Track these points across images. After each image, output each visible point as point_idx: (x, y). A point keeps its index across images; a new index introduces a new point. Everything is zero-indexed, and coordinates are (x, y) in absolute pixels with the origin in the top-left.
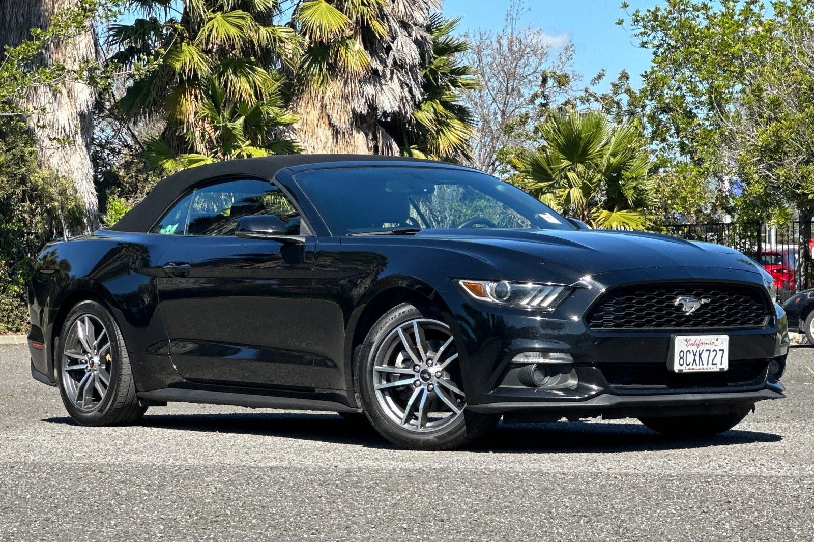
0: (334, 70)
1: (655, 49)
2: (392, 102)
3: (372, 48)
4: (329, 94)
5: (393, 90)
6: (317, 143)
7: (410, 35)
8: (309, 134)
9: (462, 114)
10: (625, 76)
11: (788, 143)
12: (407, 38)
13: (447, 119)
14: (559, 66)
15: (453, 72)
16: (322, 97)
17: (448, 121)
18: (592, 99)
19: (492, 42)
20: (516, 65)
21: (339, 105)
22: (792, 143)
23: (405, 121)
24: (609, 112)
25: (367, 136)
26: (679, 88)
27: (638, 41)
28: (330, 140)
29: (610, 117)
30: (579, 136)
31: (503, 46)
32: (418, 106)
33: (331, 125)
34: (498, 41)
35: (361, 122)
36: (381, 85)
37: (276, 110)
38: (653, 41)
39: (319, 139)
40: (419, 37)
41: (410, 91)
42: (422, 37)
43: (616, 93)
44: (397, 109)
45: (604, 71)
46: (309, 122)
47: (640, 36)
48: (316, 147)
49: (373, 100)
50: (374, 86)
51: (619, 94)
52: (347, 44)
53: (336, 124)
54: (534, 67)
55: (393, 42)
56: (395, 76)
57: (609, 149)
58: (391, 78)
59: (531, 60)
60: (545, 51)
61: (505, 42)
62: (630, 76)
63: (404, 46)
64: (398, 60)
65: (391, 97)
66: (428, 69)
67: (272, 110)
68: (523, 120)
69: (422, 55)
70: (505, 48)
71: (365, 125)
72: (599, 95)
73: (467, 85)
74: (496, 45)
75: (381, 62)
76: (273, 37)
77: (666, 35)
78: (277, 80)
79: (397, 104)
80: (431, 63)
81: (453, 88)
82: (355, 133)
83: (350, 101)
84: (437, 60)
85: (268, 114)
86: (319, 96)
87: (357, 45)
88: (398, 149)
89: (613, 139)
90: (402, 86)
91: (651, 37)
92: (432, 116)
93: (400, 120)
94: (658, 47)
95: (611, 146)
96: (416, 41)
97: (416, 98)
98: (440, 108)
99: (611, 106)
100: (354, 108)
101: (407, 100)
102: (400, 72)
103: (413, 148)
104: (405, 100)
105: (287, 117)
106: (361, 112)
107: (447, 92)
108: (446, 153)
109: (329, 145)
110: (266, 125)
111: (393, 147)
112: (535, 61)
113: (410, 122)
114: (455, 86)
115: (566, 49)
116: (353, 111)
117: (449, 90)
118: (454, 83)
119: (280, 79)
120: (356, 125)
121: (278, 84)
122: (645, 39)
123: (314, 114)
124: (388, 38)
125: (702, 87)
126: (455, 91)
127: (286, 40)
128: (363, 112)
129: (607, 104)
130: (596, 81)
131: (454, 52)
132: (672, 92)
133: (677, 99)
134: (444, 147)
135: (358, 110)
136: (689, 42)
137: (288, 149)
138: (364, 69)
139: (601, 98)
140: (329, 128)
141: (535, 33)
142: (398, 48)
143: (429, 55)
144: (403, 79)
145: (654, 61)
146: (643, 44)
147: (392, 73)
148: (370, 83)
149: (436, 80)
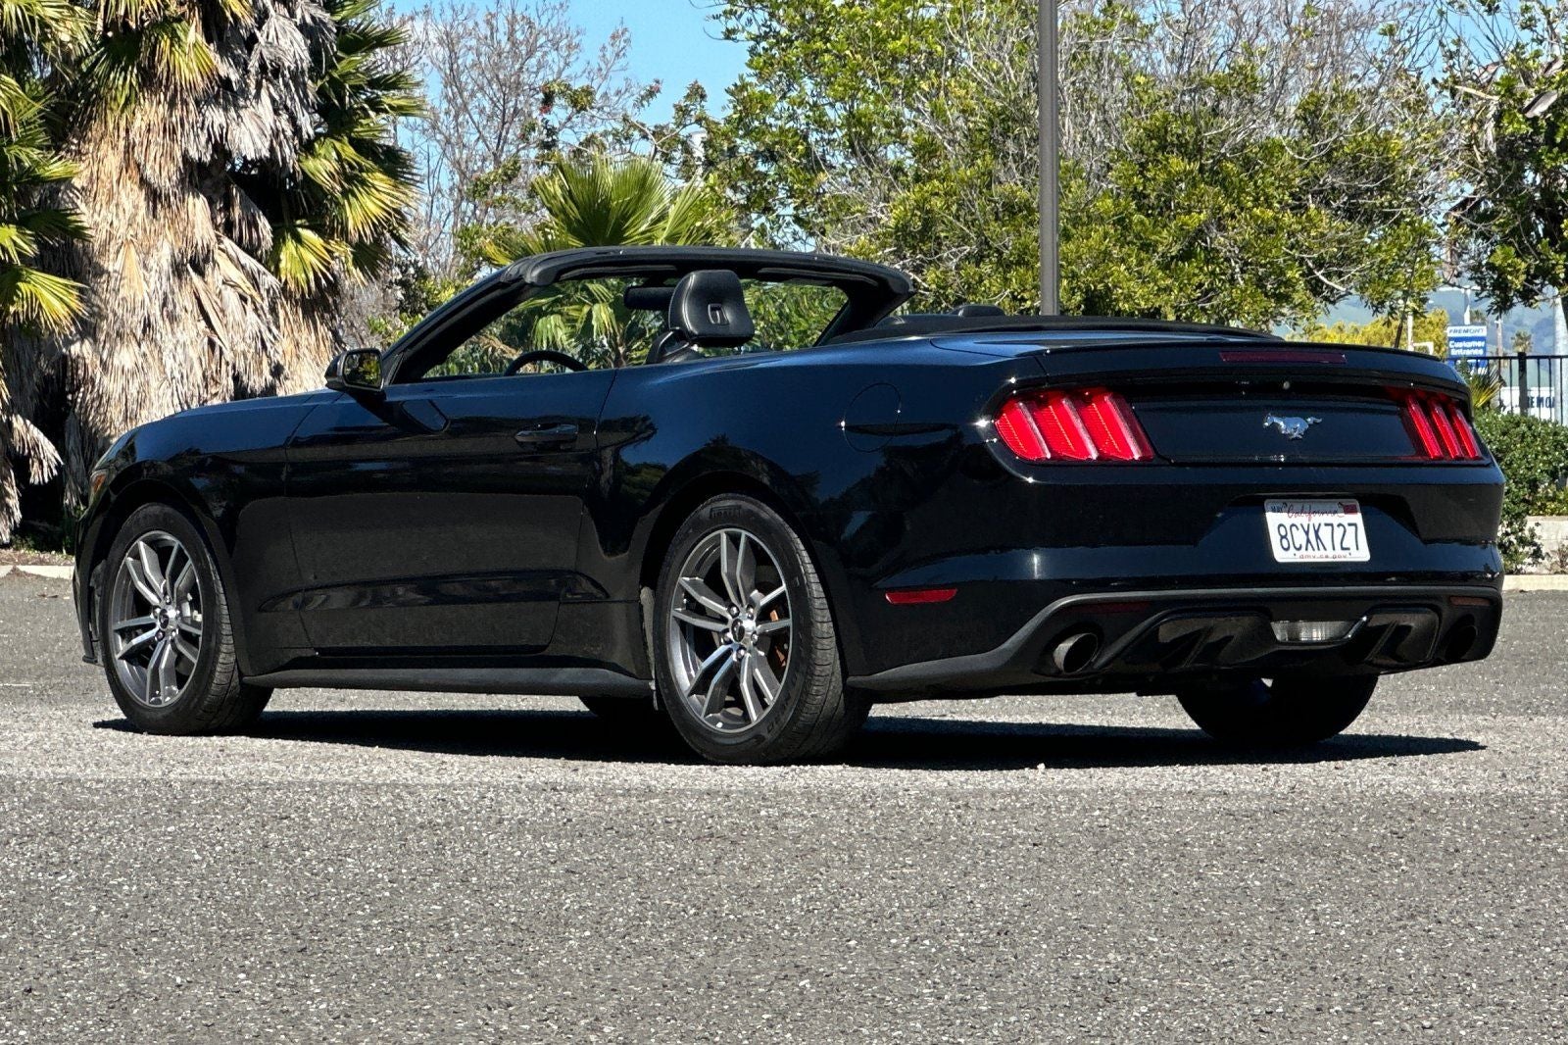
0: (149, 80)
1: (752, 43)
2: (257, 141)
3: (220, 39)
4: (139, 123)
5: (259, 117)
6: (117, 215)
7: (292, 15)
8: (102, 198)
9: (393, 163)
10: (697, 93)
11: (943, 222)
12: (287, 22)
13: (361, 170)
14: (600, 69)
15: (374, 84)
16: (127, 131)
17: (364, 175)
18: (636, 134)
19: (476, 24)
20: (521, 68)
21: (157, 144)
22: (951, 222)
23: (283, 175)
24: (667, 159)
25: (211, 203)
26: (792, 117)
27: (719, 27)
28: (142, 211)
29: (670, 170)
30: (606, 204)
31: (497, 30)
32: (307, 148)
33: (144, 182)
34: (488, 22)
35: (199, 177)
36: (237, 107)
37: (35, 154)
38: (747, 28)
39: (121, 209)
40: (308, 20)
41: (293, 120)
42: (313, 18)
43: (680, 124)
44: (266, 153)
45: (657, 82)
46: (103, 177)
47: (723, 18)
48: (115, 223)
49: (221, 136)
50: (226, 110)
51: (685, 126)
52: (174, 30)
53: (152, 181)
54: (556, 70)
55: (259, 29)
56: (264, 92)
57: (664, 229)
58: (258, 96)
59: (549, 58)
60: (575, 41)
61: (502, 26)
62: (707, 92)
63: (280, 36)
64: (268, 62)
65: (256, 132)
66: (327, 78)
67: (28, 155)
68: (509, 172)
69: (315, 52)
70: (502, 36)
71: (208, 182)
72: (650, 126)
73: (400, 108)
74: (484, 30)
75: (237, 64)
76: (30, 17)
77: (772, 15)
78: (36, 99)
79: (267, 144)
80: (332, 66)
81: (372, 114)
82: (190, 199)
83: (179, 138)
84: (344, 63)
85: (19, 161)
86: (121, 129)
87: (193, 34)
88: (269, 227)
89: (672, 211)
90: (276, 112)
91: (743, 20)
92: (332, 166)
93: (274, 174)
94: (757, 39)
95: (668, 225)
96: (303, 28)
97: (304, 133)
98: (349, 152)
99: (671, 148)
100: (186, 150)
101: (285, 136)
102: (273, 85)
103: (301, 226)
104: (282, 136)
105: (56, 169)
106: (200, 159)
107: (364, 122)
108: (360, 235)
109: (139, 219)
110: (17, 181)
111: (260, 225)
112: (556, 60)
113: (292, 177)
114: (378, 111)
115: (613, 37)
116: (185, 156)
117: (367, 116)
118: (376, 106)
119: (45, 95)
120: (190, 182)
121: (38, 106)
122: (732, 23)
123: (112, 161)
124: (250, 22)
125: (835, 114)
126: (380, 119)
127: (53, 23)
128: (204, 159)
129: (663, 143)
130: (645, 103)
131: (376, 46)
132: (779, 123)
133: (787, 136)
134: (355, 224)
135: (194, 154)
136: (814, 31)
137: (60, 228)
138: (205, 78)
139: (654, 134)
140: (141, 188)
141: (555, 8)
142: (270, 40)
143: (327, 52)
144: (277, 98)
145: (750, 65)
146: (729, 34)
147: (259, 86)
148: (217, 103)
149: (341, 100)
